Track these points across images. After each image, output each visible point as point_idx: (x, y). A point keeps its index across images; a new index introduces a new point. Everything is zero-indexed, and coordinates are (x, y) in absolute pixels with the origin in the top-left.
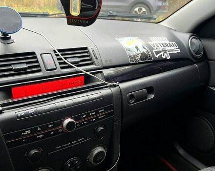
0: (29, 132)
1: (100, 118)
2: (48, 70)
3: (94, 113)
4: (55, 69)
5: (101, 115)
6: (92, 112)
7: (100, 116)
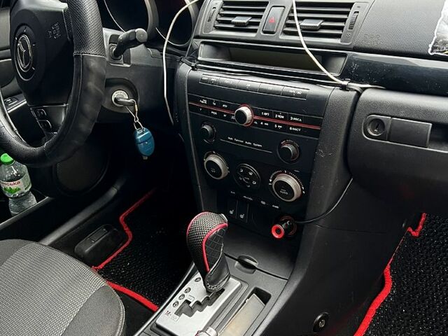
0: (205, 102)
1: (291, 128)
2: (265, 32)
3: (283, 117)
4: (273, 33)
5: (295, 127)
6: (278, 114)
7: (293, 127)
